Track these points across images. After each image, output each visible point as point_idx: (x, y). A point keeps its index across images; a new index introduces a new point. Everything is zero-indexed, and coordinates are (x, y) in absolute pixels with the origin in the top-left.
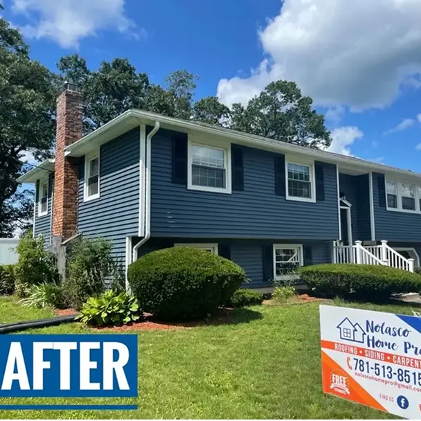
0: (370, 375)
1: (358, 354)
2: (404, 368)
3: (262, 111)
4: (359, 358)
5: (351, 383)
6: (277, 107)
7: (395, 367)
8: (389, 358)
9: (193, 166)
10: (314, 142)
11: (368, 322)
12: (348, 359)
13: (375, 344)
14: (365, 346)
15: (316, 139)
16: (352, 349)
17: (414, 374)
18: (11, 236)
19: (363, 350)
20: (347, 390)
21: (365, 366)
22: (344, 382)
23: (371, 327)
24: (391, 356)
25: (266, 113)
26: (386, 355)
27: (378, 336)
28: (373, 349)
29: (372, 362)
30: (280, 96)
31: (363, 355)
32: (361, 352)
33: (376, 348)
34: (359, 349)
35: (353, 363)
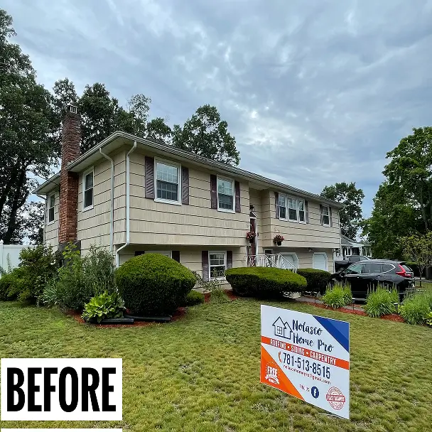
0: (294, 367)
1: (287, 349)
2: (317, 362)
3: (193, 132)
4: (287, 352)
5: (281, 375)
6: (204, 129)
7: (312, 361)
8: (307, 353)
9: (158, 181)
10: (228, 160)
11: (294, 322)
12: (280, 354)
13: (298, 340)
14: (291, 342)
15: (230, 158)
16: (282, 346)
17: (324, 367)
18: (21, 243)
19: (290, 345)
20: (277, 380)
21: (291, 359)
22: (276, 373)
23: (296, 326)
24: (309, 351)
25: (196, 134)
26: (306, 350)
27: (300, 333)
28: (297, 345)
29: (296, 356)
30: (205, 120)
31: (290, 350)
32: (288, 347)
33: (299, 345)
34: (287, 345)
35: (283, 356)
